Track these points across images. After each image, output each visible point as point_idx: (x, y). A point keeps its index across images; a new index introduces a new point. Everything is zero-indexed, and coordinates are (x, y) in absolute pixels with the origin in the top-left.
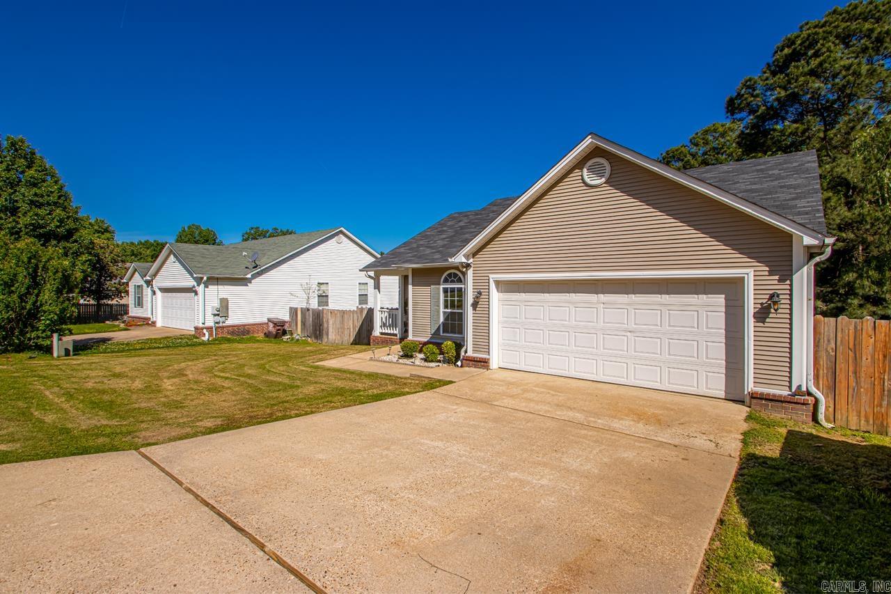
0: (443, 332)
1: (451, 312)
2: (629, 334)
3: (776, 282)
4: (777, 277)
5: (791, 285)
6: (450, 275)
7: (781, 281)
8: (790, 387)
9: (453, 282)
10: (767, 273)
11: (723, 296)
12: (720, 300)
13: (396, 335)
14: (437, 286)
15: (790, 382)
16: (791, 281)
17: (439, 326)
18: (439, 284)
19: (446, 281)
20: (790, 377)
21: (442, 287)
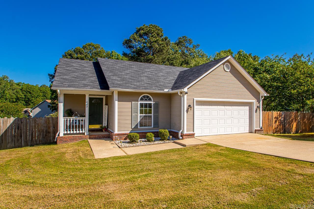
0: (140, 126)
1: (145, 116)
2: (232, 118)
3: (258, 104)
4: (258, 102)
5: (260, 104)
6: (144, 97)
7: (258, 103)
8: (260, 127)
9: (146, 100)
10: (256, 101)
11: (248, 107)
12: (247, 108)
13: (84, 134)
14: (137, 102)
15: (260, 126)
16: (260, 103)
17: (138, 124)
18: (138, 101)
19: (142, 99)
20: (260, 125)
21: (139, 102)
